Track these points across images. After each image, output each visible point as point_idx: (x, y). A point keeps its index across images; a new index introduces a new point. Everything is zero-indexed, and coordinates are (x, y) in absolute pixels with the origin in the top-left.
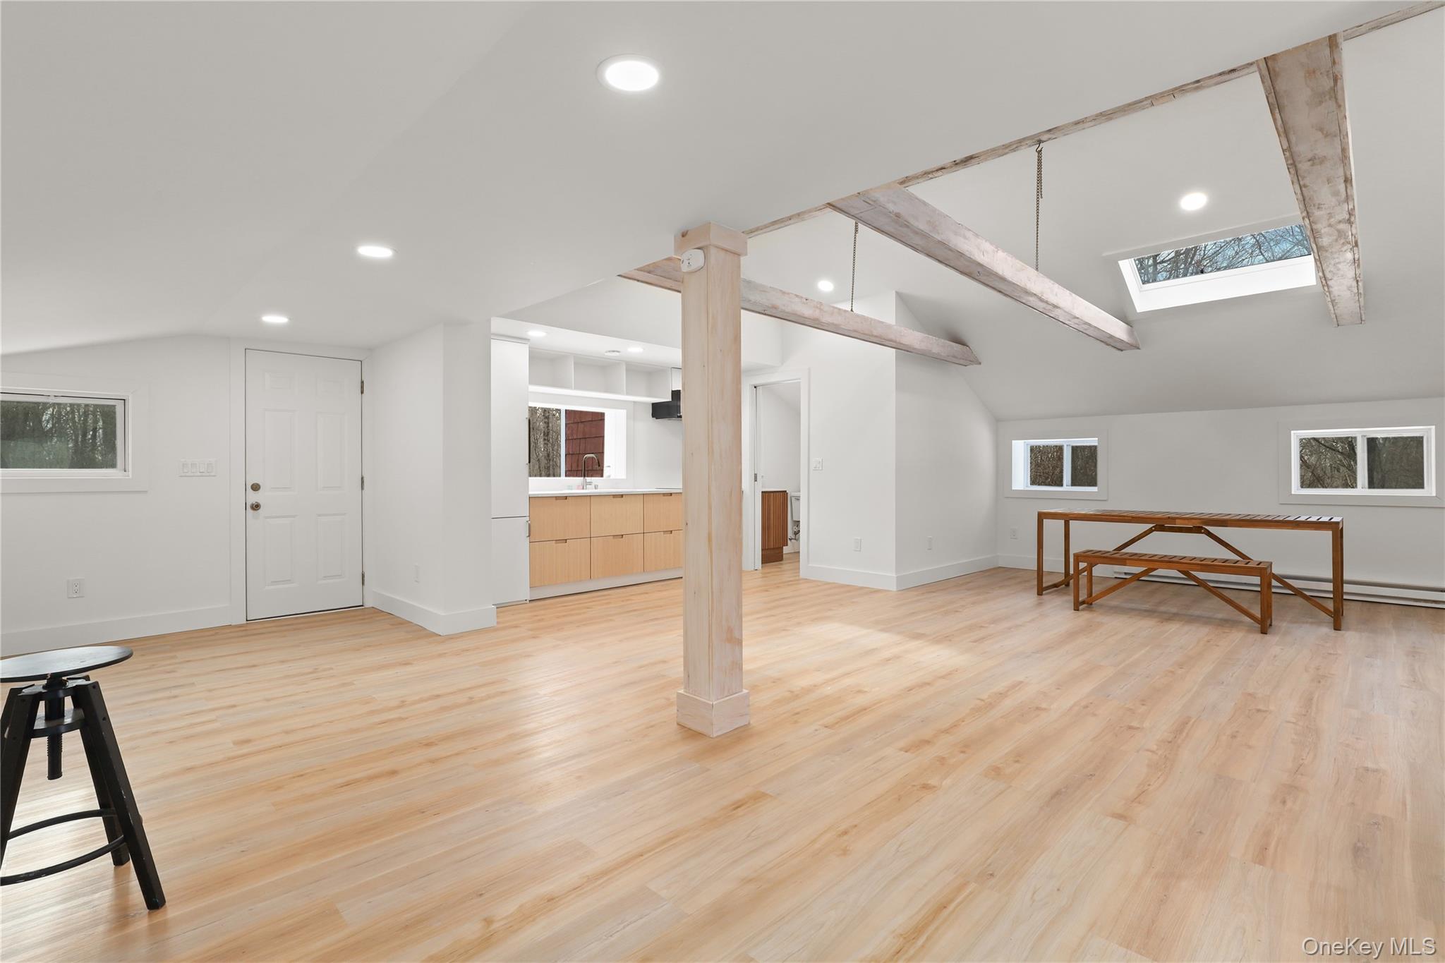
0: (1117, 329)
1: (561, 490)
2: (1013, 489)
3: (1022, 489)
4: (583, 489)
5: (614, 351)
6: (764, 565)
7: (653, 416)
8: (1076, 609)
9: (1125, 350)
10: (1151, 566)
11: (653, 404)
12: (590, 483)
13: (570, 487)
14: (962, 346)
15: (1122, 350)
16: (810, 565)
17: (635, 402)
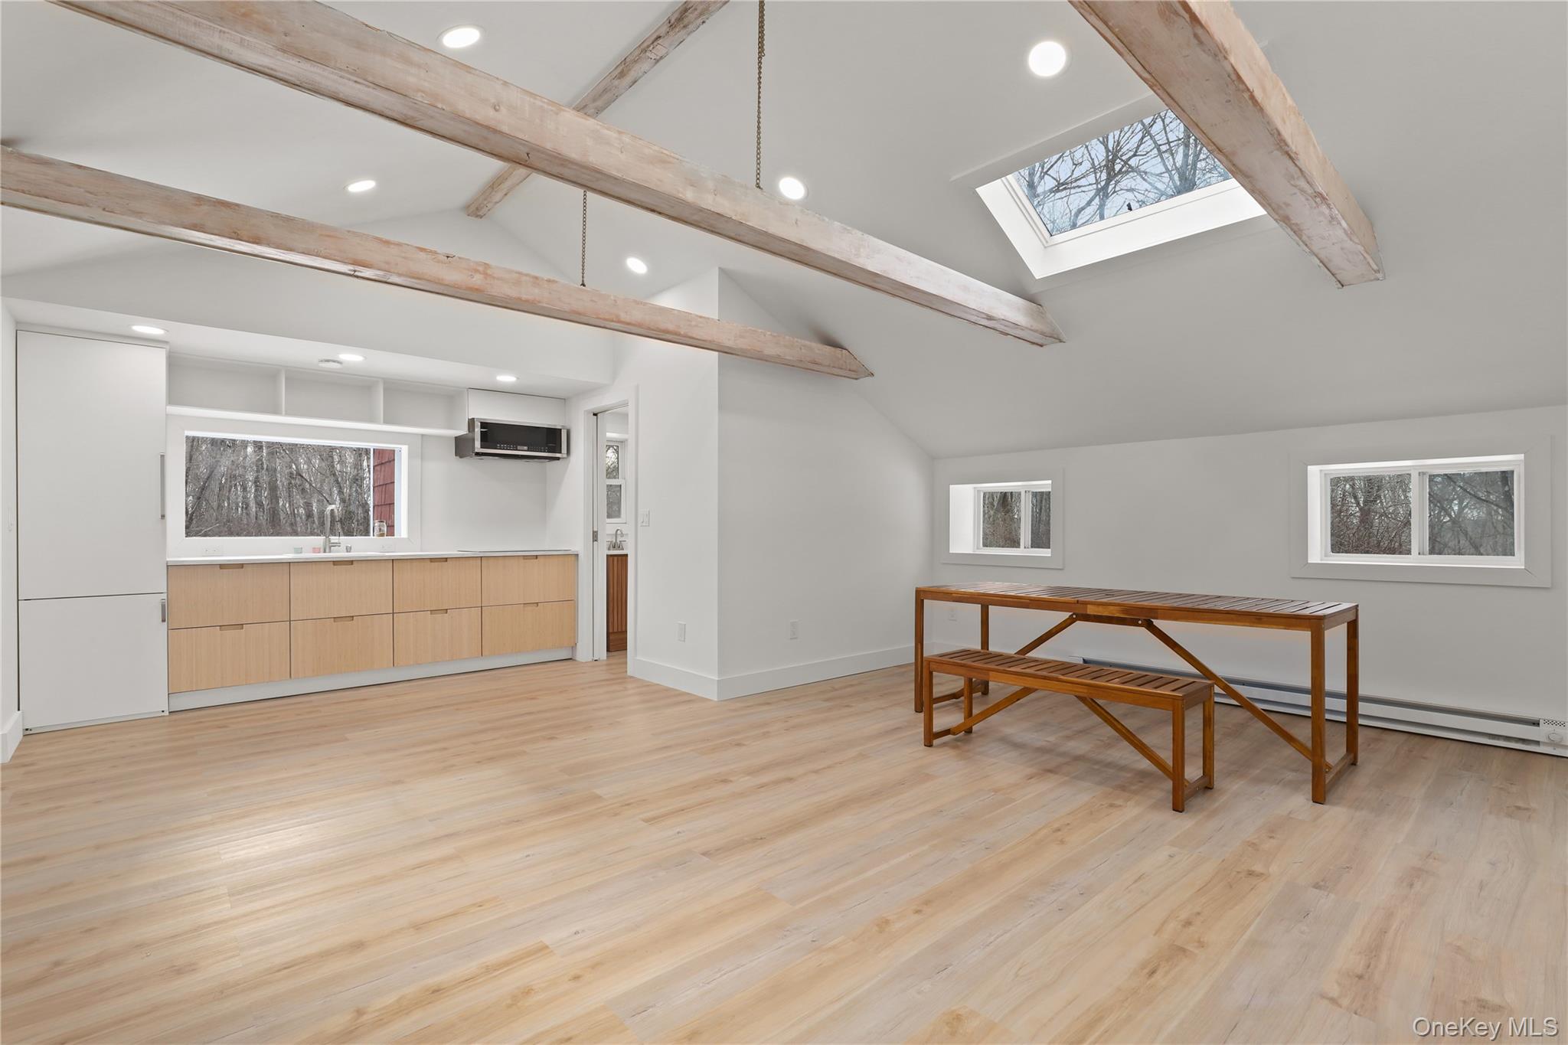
0: (1007, 307)
1: (281, 554)
2: (951, 552)
3: (971, 552)
4: (325, 552)
5: (328, 361)
6: (610, 654)
7: (456, 455)
8: (929, 744)
9: (1046, 345)
10: (1030, 683)
11: (456, 438)
12: (338, 544)
13: (299, 551)
14: (833, 349)
15: (1041, 346)
16: (638, 658)
17: (423, 435)
